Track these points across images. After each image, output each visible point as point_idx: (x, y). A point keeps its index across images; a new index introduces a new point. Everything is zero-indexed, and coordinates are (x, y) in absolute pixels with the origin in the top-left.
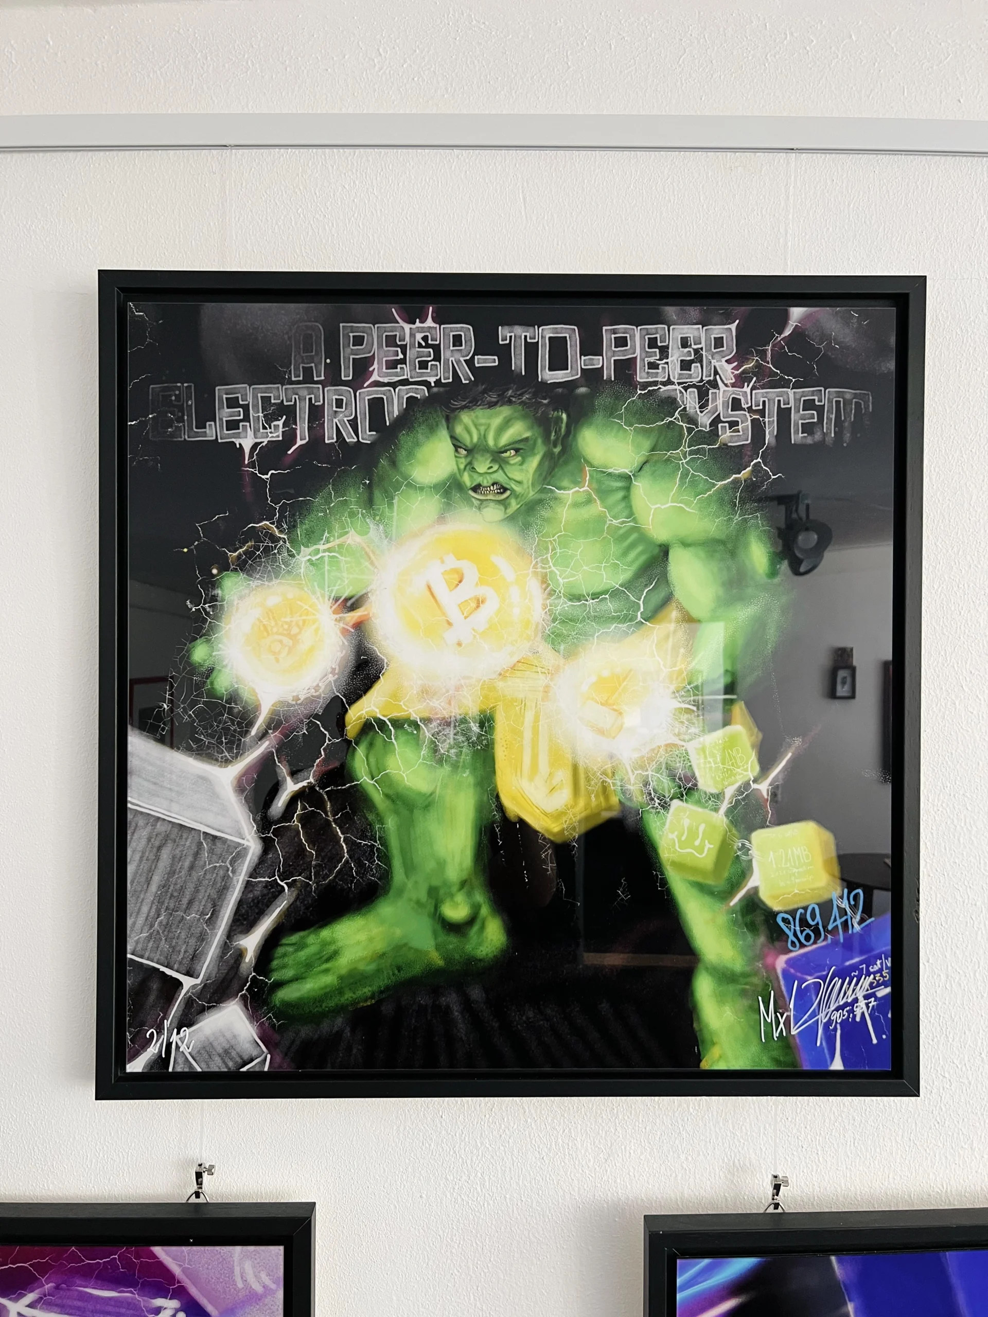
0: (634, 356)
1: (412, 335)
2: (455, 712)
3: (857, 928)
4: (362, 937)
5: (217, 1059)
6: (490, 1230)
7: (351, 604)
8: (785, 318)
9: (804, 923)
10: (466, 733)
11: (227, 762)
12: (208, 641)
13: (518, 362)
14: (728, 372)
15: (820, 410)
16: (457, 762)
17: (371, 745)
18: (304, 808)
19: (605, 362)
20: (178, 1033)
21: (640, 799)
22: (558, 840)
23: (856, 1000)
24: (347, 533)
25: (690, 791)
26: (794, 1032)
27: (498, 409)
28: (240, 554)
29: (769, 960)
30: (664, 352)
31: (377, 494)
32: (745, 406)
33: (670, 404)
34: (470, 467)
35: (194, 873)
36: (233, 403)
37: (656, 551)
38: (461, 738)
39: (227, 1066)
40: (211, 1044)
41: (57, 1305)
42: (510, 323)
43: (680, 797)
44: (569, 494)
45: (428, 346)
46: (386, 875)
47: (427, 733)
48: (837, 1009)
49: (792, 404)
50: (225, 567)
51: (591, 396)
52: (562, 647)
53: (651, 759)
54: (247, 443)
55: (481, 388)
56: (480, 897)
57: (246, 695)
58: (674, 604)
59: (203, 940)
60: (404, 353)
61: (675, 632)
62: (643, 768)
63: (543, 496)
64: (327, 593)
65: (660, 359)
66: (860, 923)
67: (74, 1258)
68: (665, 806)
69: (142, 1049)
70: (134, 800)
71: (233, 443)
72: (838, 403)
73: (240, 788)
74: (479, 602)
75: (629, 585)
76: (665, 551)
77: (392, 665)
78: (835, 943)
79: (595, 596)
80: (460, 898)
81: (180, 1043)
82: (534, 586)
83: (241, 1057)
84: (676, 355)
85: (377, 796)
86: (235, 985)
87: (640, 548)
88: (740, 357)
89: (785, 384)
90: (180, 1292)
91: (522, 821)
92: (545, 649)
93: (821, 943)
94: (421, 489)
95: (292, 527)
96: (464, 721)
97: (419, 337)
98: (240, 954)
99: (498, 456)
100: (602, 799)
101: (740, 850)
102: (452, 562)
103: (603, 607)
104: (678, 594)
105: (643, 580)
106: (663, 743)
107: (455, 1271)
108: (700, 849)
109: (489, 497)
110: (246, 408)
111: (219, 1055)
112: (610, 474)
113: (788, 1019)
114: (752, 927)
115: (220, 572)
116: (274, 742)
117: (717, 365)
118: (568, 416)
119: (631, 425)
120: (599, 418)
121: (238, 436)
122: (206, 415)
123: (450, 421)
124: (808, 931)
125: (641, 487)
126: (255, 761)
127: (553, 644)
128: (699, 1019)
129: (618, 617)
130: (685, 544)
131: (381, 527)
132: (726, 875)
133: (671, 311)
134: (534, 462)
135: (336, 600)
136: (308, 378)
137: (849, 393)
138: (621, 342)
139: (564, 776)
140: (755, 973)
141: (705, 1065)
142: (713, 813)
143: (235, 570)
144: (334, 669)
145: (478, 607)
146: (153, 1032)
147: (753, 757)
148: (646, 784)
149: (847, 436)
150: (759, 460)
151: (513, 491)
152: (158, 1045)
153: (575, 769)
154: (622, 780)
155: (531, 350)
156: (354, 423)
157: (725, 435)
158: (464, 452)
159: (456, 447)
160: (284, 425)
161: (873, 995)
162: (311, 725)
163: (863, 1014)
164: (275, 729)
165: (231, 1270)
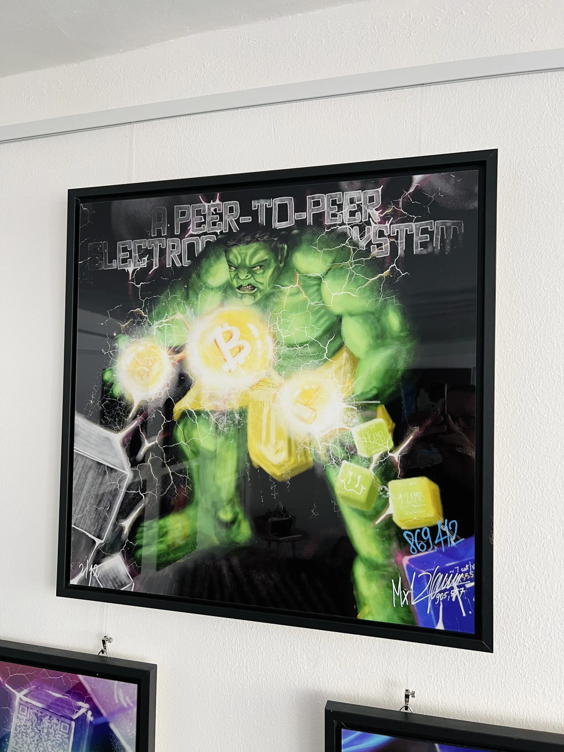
0: (324, 211)
1: (209, 209)
2: (227, 407)
3: (453, 544)
4: (179, 525)
5: (110, 582)
6: (250, 696)
7: (177, 350)
8: (411, 181)
9: (420, 538)
10: (233, 420)
11: (118, 431)
12: (111, 370)
13: (262, 219)
14: (376, 215)
15: (431, 234)
16: (228, 435)
17: (185, 425)
18: (153, 456)
19: (308, 216)
20: (93, 567)
21: (324, 459)
22: (280, 480)
23: (452, 588)
24: (176, 313)
25: (352, 456)
26: (413, 603)
27: (251, 245)
28: (126, 325)
29: (399, 558)
30: (340, 207)
31: (191, 292)
32: (386, 234)
33: (343, 236)
34: (237, 276)
35: (102, 486)
36: (125, 250)
37: (335, 318)
38: (230, 422)
39: (114, 586)
40: (108, 574)
41: (36, 697)
42: (258, 198)
43: (347, 459)
44: (288, 289)
45: (217, 214)
46: (191, 494)
47: (213, 419)
48: (440, 592)
49: (414, 231)
50: (119, 332)
51: (300, 235)
52: (283, 373)
53: (331, 437)
54: (130, 269)
55: (243, 234)
56: (238, 509)
57: (127, 397)
58: (345, 349)
59: (105, 521)
60: (205, 219)
61: (345, 364)
62: (326, 441)
63: (274, 290)
64: (166, 345)
65: (338, 212)
66: (455, 541)
67: (44, 674)
68: (339, 464)
69: (77, 573)
70: (77, 448)
71: (124, 270)
72: (442, 229)
73: (124, 444)
74: (240, 349)
75: (319, 338)
76: (340, 319)
77: (197, 382)
78: (440, 552)
79: (301, 345)
80: (228, 508)
81: (94, 572)
82: (269, 339)
83: (121, 582)
84: (347, 208)
85: (188, 452)
86: (119, 545)
87: (326, 318)
88: (384, 207)
89: (410, 220)
90: (89, 700)
91: (260, 468)
92: (274, 374)
93: (430, 551)
94: (212, 289)
95: (150, 311)
96: (232, 413)
97: (212, 209)
98: (122, 529)
99: (251, 270)
100: (304, 458)
101: (381, 491)
102: (227, 328)
103: (305, 351)
104: (347, 343)
105: (328, 335)
106: (338, 428)
107: (232, 716)
108: (358, 490)
109: (246, 292)
110: (130, 252)
111: (111, 580)
112: (310, 277)
113: (409, 595)
114: (389, 538)
115: (117, 334)
116: (140, 421)
117: (370, 212)
118: (288, 246)
119: (322, 250)
120: (304, 247)
121: (126, 266)
122: (113, 256)
123: (227, 252)
124: (422, 543)
125: (327, 284)
126: (130, 431)
127: (279, 371)
128: (357, 590)
129: (314, 356)
130: (351, 315)
131: (192, 310)
132: (373, 505)
133: (344, 184)
134: (269, 272)
135: (170, 348)
136: (159, 235)
137: (449, 222)
138: (317, 204)
139: (283, 444)
140: (390, 565)
141: (360, 616)
142: (366, 469)
143: (124, 333)
144: (168, 384)
145: (240, 351)
146: (82, 565)
147: (390, 437)
148: (328, 451)
149: (448, 248)
150: (394, 265)
151: (258, 288)
152: (84, 572)
153: (289, 441)
154: (314, 448)
155: (269, 211)
156: (180, 257)
157: (375, 252)
158: (234, 269)
159: (230, 266)
160: (148, 260)
161: (463, 586)
162: (157, 413)
163: (457, 597)
164: (140, 414)
165: (113, 694)
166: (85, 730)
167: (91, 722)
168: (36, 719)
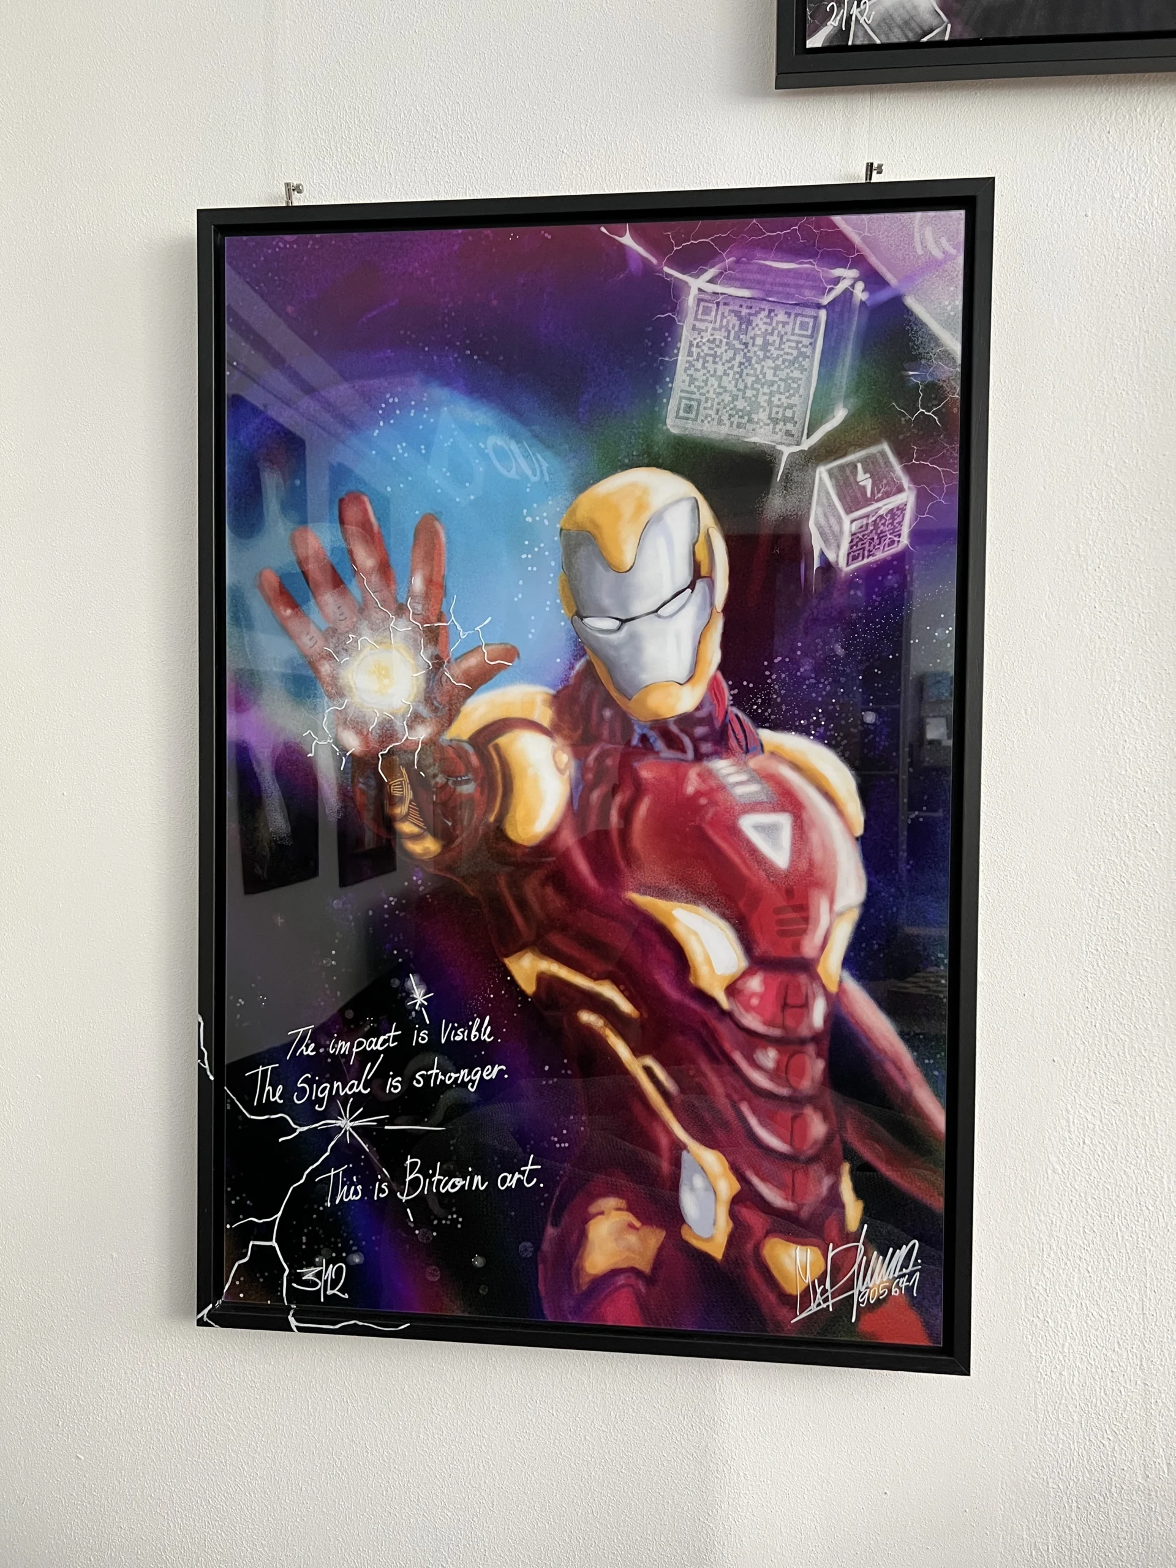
5: (896, 30)
20: (858, 6)
39: (906, 36)
40: (891, 15)
41: (737, 279)
67: (755, 231)
69: (822, 24)
81: (859, 16)
83: (921, 28)
90: (859, 262)
111: (899, 27)
146: (833, 5)
152: (838, 18)
165: (911, 237)
166: (850, 319)
167: (862, 303)
168: (738, 323)
